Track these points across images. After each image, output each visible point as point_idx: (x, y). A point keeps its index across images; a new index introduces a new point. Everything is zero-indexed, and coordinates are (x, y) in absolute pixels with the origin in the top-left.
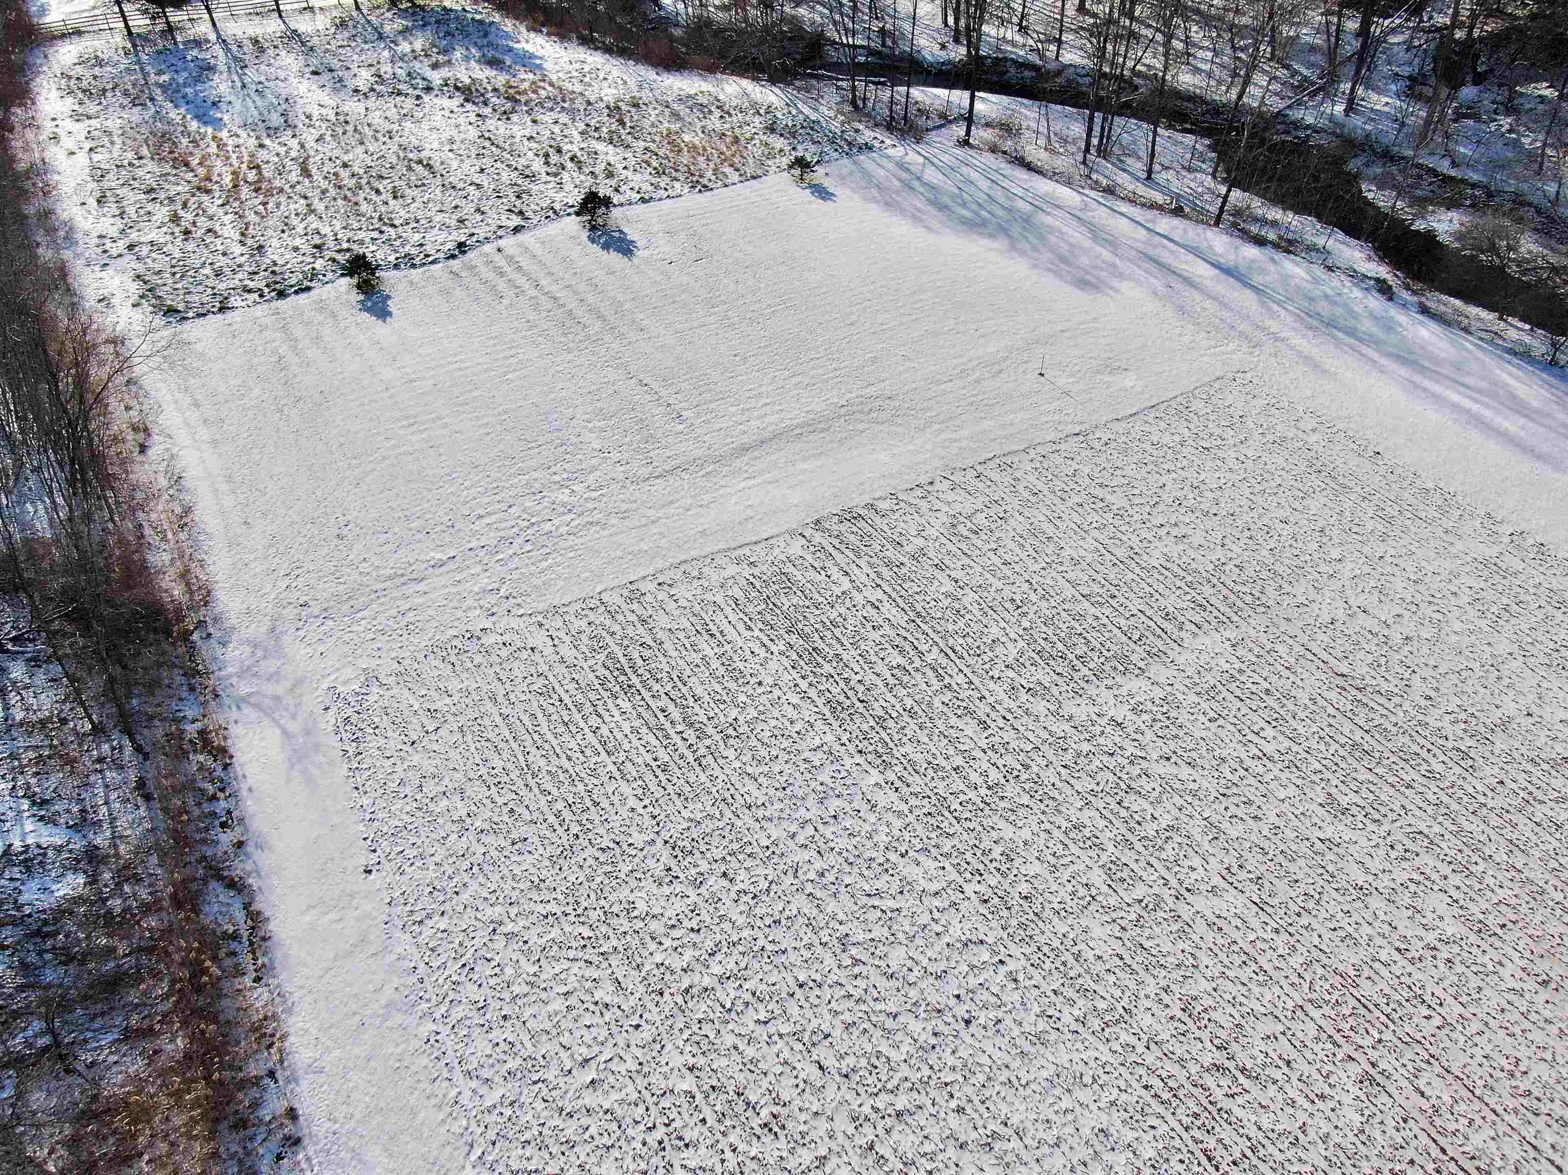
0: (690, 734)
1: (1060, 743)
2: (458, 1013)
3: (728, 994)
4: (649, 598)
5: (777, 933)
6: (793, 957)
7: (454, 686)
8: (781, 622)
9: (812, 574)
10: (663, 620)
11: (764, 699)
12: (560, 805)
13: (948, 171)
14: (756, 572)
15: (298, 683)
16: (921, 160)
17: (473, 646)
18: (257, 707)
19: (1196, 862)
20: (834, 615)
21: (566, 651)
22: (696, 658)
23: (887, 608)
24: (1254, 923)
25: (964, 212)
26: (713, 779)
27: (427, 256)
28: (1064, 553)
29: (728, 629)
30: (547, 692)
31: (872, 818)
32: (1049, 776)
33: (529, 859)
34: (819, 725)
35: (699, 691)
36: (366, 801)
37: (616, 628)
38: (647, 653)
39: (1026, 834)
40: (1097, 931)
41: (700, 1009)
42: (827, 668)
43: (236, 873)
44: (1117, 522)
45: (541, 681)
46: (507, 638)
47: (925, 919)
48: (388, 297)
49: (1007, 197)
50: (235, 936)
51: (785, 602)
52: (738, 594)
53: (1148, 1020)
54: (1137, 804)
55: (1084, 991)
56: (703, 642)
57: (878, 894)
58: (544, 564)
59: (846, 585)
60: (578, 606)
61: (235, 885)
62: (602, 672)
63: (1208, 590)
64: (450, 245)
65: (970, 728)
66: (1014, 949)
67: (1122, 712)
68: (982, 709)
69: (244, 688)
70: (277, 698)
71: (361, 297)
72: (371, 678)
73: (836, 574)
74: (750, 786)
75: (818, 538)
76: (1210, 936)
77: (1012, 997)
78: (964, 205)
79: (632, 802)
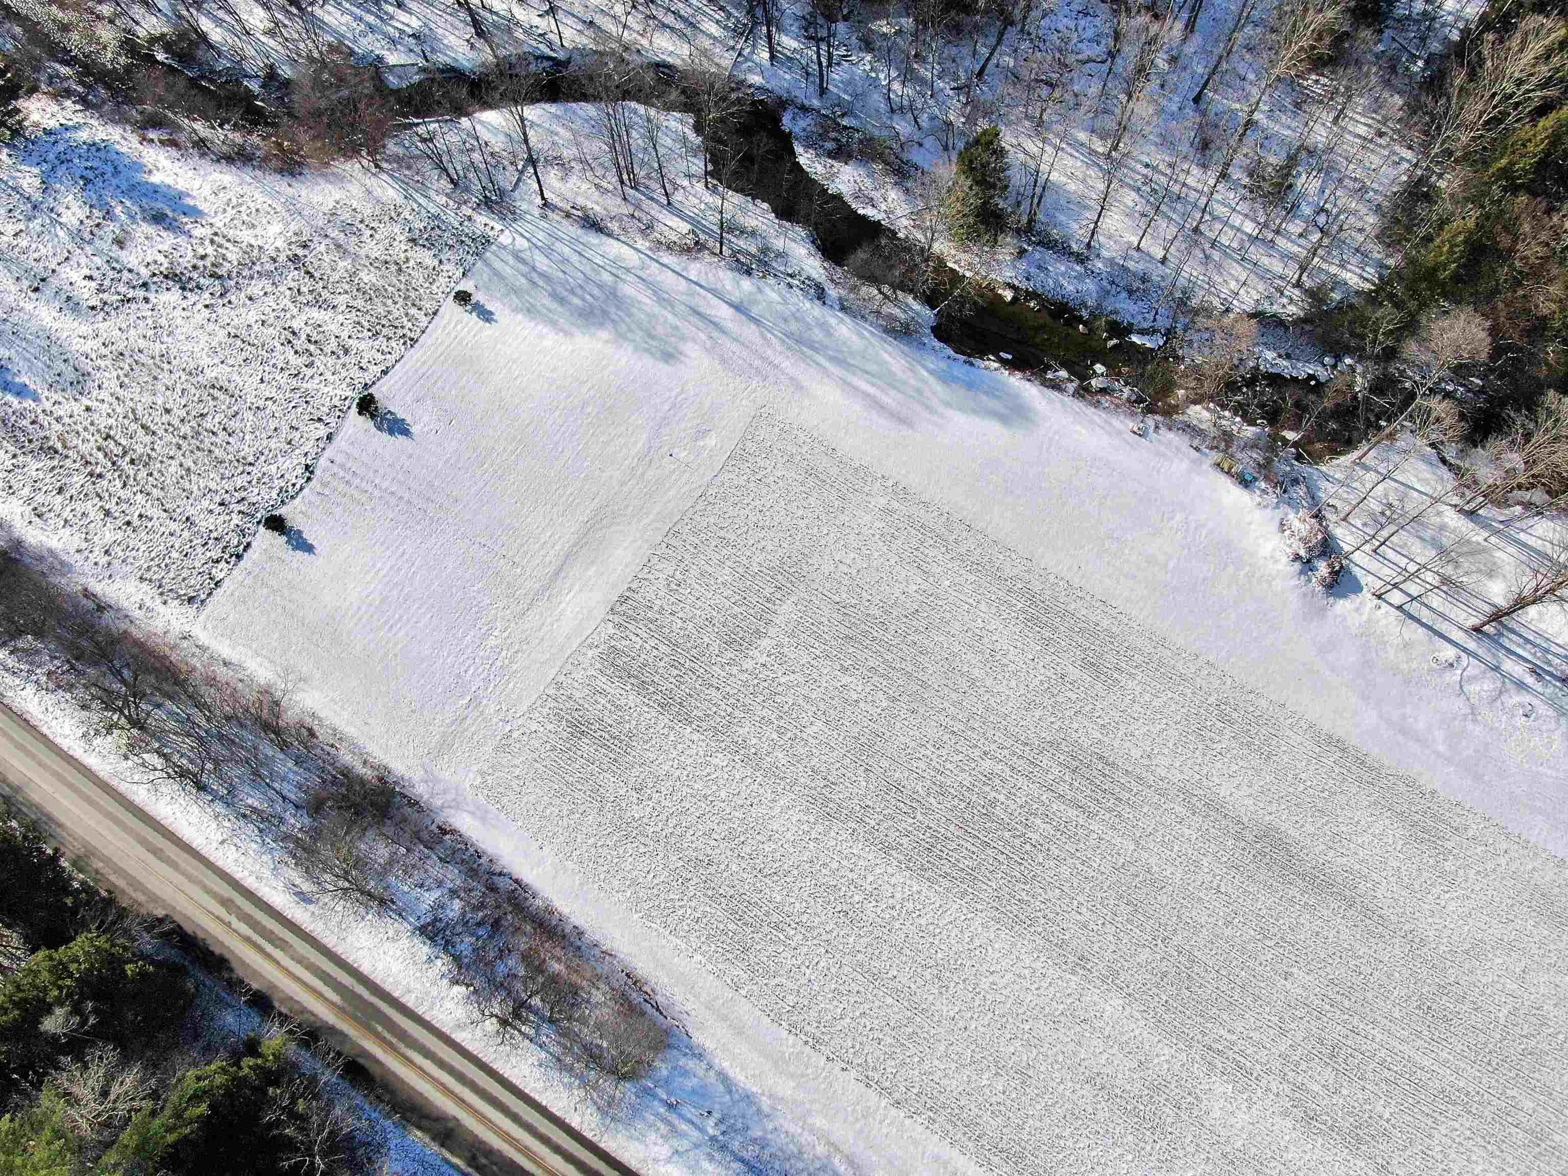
0: (616, 742)
1: (745, 684)
2: (602, 877)
3: (678, 831)
4: (564, 685)
5: (683, 804)
6: (692, 809)
7: (516, 762)
8: (624, 674)
9: (624, 642)
10: (577, 695)
11: (635, 714)
12: (588, 793)
13: (547, 251)
14: (600, 650)
15: (456, 789)
16: (526, 244)
17: (511, 741)
18: (450, 807)
19: (804, 715)
20: (641, 660)
21: (550, 727)
22: (600, 707)
23: (662, 648)
24: (826, 730)
25: (576, 301)
26: (634, 757)
27: (294, 485)
28: (719, 581)
29: (604, 687)
30: (554, 749)
31: (694, 747)
32: (748, 701)
33: (590, 817)
34: (661, 717)
35: (610, 722)
36: (520, 824)
37: (561, 706)
38: (581, 713)
39: (747, 729)
40: (780, 756)
41: (673, 840)
42: (652, 689)
43: (498, 870)
44: (735, 551)
45: (548, 745)
46: (521, 731)
47: (726, 776)
48: (299, 532)
49: (594, 270)
50: (516, 889)
51: (619, 662)
52: (598, 666)
53: (802, 780)
54: (778, 699)
55: (781, 779)
56: (597, 696)
57: (709, 774)
58: (511, 685)
59: (640, 642)
60: (539, 702)
61: (500, 874)
62: (569, 730)
63: (780, 577)
64: (300, 470)
65: (713, 691)
66: (758, 774)
67: (763, 659)
68: (714, 681)
69: (439, 803)
70: (454, 800)
71: (285, 538)
72: (482, 773)
73: (633, 638)
74: (649, 754)
75: (617, 619)
76: (814, 741)
77: (761, 791)
78: (572, 292)
79: (612, 779)
